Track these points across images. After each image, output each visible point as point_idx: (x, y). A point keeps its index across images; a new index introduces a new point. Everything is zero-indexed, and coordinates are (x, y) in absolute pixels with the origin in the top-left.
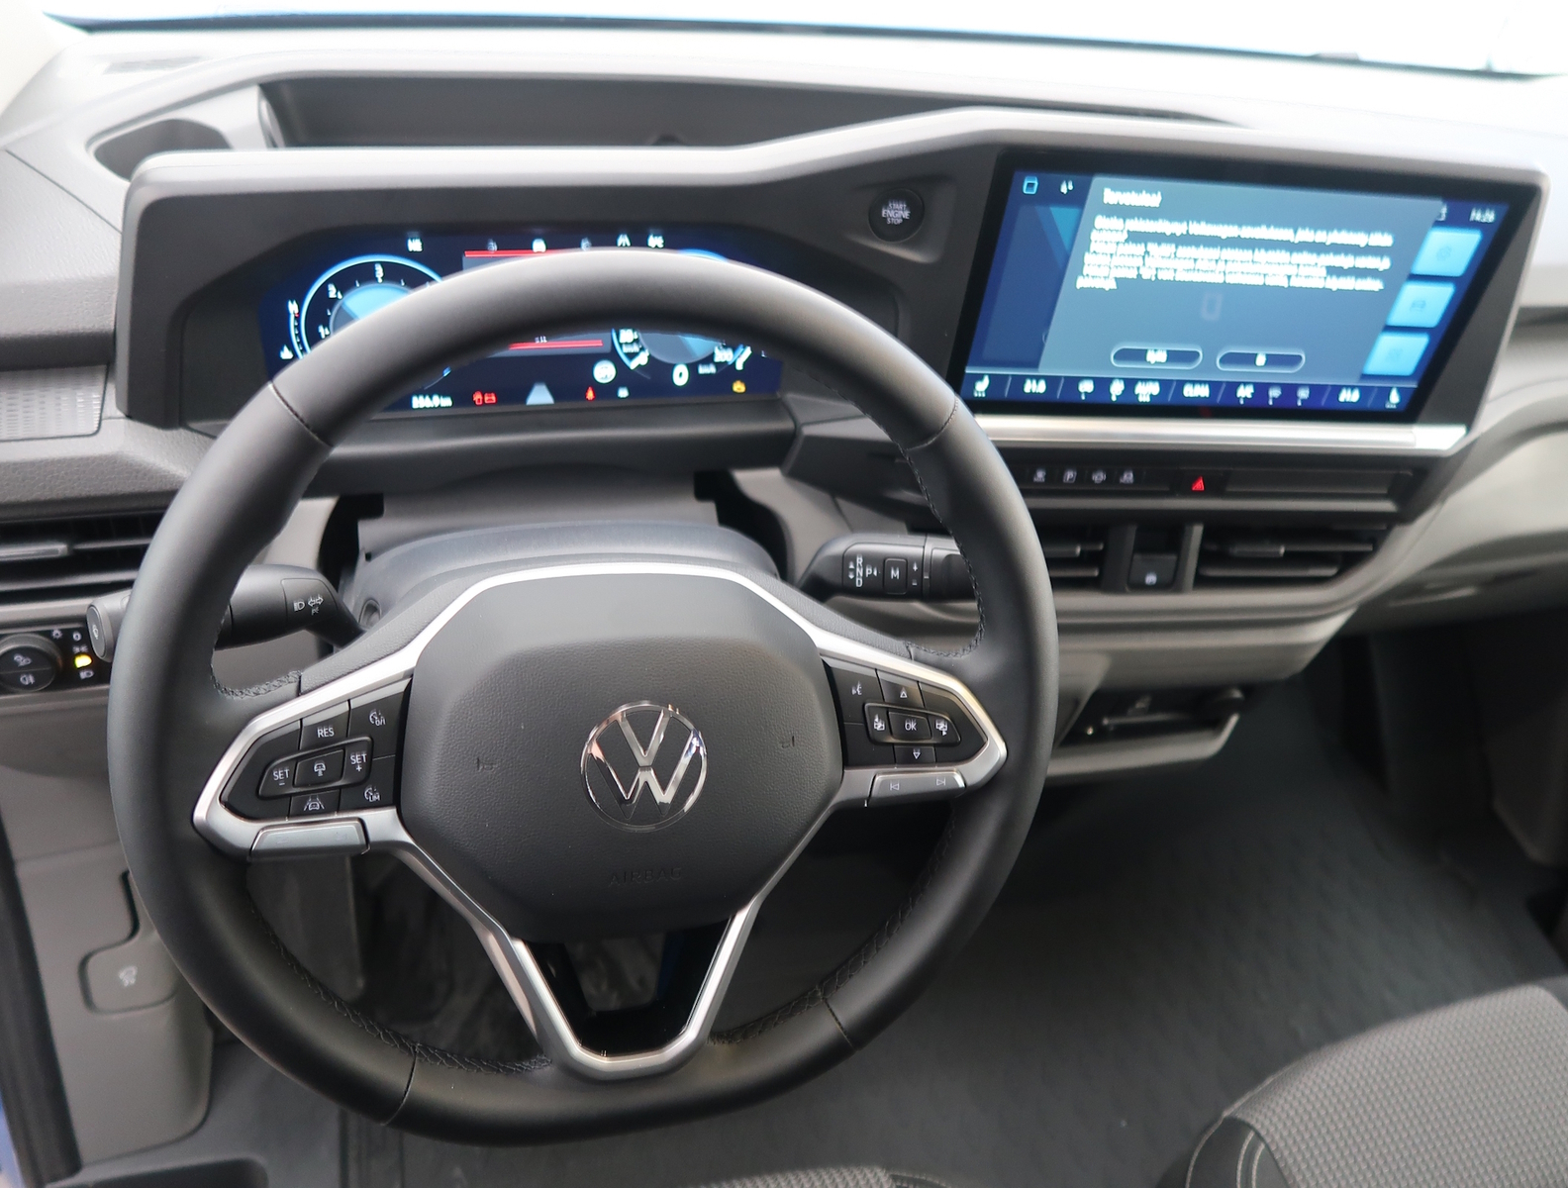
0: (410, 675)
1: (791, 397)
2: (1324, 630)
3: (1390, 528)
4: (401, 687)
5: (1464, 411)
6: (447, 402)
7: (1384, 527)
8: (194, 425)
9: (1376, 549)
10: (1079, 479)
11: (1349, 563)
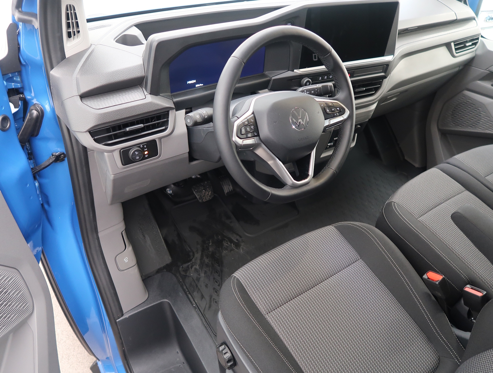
0: (253, 113)
1: (266, 73)
2: (374, 107)
3: (383, 80)
4: (252, 115)
5: (392, 53)
6: (203, 85)
7: (381, 80)
8: (161, 95)
9: (381, 86)
10: (328, 78)
11: (377, 89)
